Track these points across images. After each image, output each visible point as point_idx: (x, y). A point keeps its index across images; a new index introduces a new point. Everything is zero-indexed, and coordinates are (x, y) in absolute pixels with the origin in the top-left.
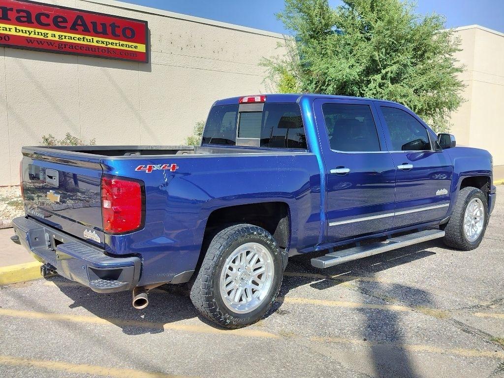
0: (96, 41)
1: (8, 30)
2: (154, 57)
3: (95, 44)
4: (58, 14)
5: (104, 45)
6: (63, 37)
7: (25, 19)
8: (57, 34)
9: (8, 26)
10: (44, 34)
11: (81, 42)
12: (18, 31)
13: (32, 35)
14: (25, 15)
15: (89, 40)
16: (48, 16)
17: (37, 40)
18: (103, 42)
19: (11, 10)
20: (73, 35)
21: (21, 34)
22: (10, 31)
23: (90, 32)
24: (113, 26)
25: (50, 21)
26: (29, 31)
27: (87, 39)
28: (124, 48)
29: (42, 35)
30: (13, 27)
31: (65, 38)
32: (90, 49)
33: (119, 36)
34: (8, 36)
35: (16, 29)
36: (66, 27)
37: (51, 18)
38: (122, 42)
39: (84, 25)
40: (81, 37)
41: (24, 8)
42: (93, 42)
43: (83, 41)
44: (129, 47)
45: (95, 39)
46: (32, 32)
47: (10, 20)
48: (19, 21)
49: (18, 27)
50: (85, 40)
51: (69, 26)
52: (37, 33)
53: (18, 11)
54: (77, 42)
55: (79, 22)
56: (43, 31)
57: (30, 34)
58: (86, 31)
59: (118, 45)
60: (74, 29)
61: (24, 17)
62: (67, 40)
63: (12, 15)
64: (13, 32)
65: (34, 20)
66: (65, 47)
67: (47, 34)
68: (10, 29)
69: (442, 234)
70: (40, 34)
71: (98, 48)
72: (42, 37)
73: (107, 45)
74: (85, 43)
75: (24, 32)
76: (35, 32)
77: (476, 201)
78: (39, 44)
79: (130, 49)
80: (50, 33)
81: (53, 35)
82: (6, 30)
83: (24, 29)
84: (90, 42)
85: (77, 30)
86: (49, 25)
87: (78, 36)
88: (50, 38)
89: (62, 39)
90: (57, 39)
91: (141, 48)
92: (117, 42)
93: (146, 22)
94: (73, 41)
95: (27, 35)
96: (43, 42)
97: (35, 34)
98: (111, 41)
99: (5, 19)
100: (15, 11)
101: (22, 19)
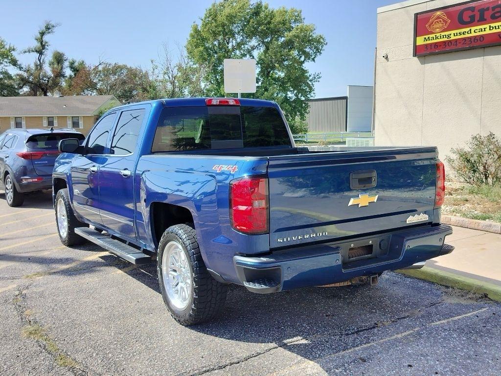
1: (483, 30)
9: (483, 27)
12: (491, 28)
19: (488, 9)
21: (494, 31)
22: (485, 30)
30: (487, 26)
34: (482, 36)
35: (490, 26)
47: (485, 20)
48: (493, 18)
49: (493, 25)
53: (493, 9)
61: (497, 12)
63: (487, 15)
64: (488, 31)
68: (485, 29)
75: (497, 27)
83: (498, 24)
99: (482, 20)
100: (491, 10)
101: (497, 15)
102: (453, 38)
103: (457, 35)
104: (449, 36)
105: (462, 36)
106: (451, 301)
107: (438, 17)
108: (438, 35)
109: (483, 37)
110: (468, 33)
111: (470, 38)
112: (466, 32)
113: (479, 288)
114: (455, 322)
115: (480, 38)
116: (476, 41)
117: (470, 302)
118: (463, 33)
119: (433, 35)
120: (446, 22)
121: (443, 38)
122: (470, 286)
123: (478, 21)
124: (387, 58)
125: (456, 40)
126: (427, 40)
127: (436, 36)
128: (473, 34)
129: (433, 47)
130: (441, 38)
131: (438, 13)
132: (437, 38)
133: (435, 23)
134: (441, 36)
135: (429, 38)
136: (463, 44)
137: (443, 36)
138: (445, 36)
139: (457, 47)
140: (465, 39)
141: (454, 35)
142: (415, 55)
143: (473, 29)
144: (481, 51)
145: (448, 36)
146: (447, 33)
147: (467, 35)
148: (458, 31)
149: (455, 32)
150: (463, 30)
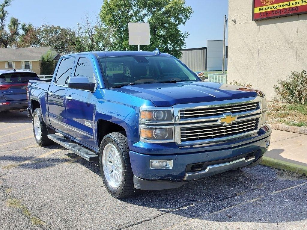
1: (298, 3)
12: (303, 2)
21: (305, 4)
64: (300, 4)
102: (278, 8)
103: (281, 7)
104: (275, 7)
105: (284, 7)
106: (282, 178)
108: (268, 6)
109: (298, 8)
110: (288, 5)
111: (289, 8)
112: (286, 5)
113: (301, 170)
114: (286, 192)
115: (296, 9)
116: (293, 10)
117: (294, 179)
119: (265, 7)
121: (272, 8)
122: (294, 169)
124: (235, 22)
125: (280, 10)
126: (261, 10)
128: (291, 6)
129: (265, 15)
130: (270, 9)
132: (268, 8)
134: (270, 7)
135: (262, 8)
136: (285, 12)
137: (272, 7)
138: (273, 7)
139: (281, 15)
140: (286, 9)
141: (279, 6)
142: (253, 19)
143: (291, 2)
144: (296, 17)
146: (274, 5)
147: (287, 7)
148: (281, 4)
149: (280, 4)
150: (284, 4)
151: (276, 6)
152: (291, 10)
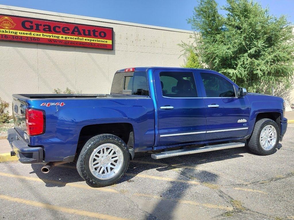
0: (84, 39)
1: (39, 35)
2: (117, 47)
3: (84, 41)
4: (65, 26)
5: (89, 42)
6: (67, 38)
7: (48, 30)
8: (64, 36)
9: (39, 33)
10: (57, 37)
11: (77, 40)
12: (44, 36)
13: (51, 38)
14: (47, 27)
15: (81, 39)
16: (59, 27)
17: (54, 40)
18: (88, 40)
19: (41, 25)
20: (72, 37)
21: (45, 37)
22: (40, 36)
23: (81, 35)
24: (94, 31)
25: (61, 30)
26: (49, 36)
27: (80, 39)
28: (100, 42)
29: (56, 37)
30: (41, 34)
31: (68, 38)
32: (82, 44)
33: (97, 36)
35: (43, 34)
36: (69, 33)
37: (61, 28)
38: (99, 40)
39: (78, 31)
40: (77, 37)
41: (47, 24)
42: (83, 40)
43: (78, 39)
44: (103, 42)
45: (84, 38)
46: (51, 36)
47: (40, 30)
48: (45, 31)
50: (79, 39)
51: (71, 32)
52: (54, 37)
53: (44, 26)
54: (75, 40)
55: (76, 30)
56: (57, 35)
57: (50, 37)
58: (79, 34)
59: (96, 41)
60: (73, 34)
62: (69, 39)
63: (41, 28)
64: (41, 36)
65: (52, 30)
66: (68, 43)
67: (59, 37)
68: (40, 35)
69: (243, 145)
70: (55, 37)
71: (86, 43)
72: (56, 38)
73: (90, 41)
74: (79, 40)
75: (47, 36)
76: (53, 36)
77: (271, 127)
78: (55, 42)
79: (103, 43)
80: (60, 36)
81: (62, 37)
82: (38, 35)
83: (47, 34)
84: (81, 40)
85: (75, 34)
86: (60, 32)
87: (75, 37)
88: (60, 38)
89: (67, 39)
90: (64, 39)
91: (109, 42)
92: (96, 39)
93: (112, 28)
94: (72, 40)
95: (49, 38)
96: (57, 41)
97: (53, 37)
98: (93, 39)
99: (38, 30)
100: (42, 25)
101: (46, 29)
102: (18, 34)
103: (22, 34)
105: (25, 35)
107: (6, 20)
108: (7, 30)
109: (39, 39)
110: (29, 34)
111: (31, 38)
112: (28, 34)
115: (37, 39)
116: (35, 40)
118: (26, 34)
119: (4, 30)
120: (13, 25)
123: (35, 30)
125: (21, 37)
127: (6, 31)
128: (32, 36)
129: (4, 37)
130: (9, 33)
131: (6, 18)
133: (4, 23)
136: (26, 39)
137: (11, 32)
139: (21, 41)
140: (28, 37)
141: (20, 33)
143: (33, 33)
144: (36, 45)
145: (15, 33)
146: (14, 31)
147: (28, 36)
148: (23, 32)
149: (21, 32)
150: (25, 32)
151: (17, 32)
152: (32, 39)
